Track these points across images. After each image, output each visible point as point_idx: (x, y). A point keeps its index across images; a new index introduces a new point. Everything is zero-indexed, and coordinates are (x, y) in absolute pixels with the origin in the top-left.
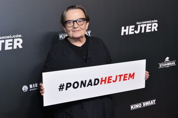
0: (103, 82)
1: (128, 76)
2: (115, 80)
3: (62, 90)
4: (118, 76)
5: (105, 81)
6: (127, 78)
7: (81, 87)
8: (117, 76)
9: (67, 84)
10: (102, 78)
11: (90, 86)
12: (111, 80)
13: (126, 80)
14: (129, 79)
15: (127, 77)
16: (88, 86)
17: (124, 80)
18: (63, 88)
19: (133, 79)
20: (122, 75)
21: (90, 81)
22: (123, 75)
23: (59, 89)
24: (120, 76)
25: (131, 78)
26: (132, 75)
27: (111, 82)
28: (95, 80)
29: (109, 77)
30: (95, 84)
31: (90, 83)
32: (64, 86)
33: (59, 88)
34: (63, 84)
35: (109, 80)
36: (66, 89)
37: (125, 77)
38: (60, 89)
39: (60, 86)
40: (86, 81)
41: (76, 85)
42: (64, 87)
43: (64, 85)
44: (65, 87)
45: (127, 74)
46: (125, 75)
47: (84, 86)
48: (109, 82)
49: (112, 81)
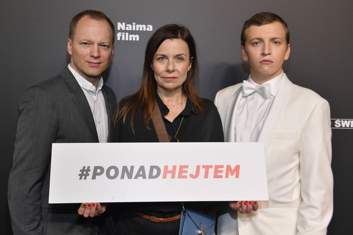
4: (201, 167)
7: (122, 177)
19: (237, 176)
25: (232, 175)
28: (152, 168)
33: (80, 173)
35: (181, 171)
36: (94, 178)
40: (132, 168)
43: (88, 170)
44: (91, 173)
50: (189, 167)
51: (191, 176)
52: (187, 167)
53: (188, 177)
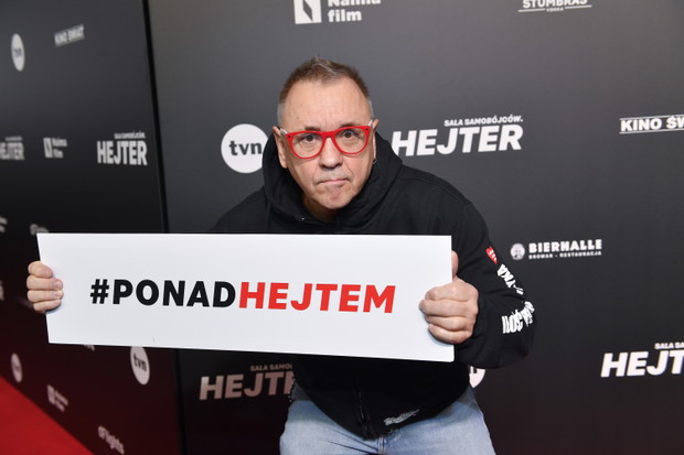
0: (252, 302)
1: (362, 294)
2: (300, 302)
3: (102, 302)
4: (314, 288)
5: (259, 296)
6: (360, 303)
7: (166, 302)
8: (308, 288)
9: (118, 283)
10: (245, 286)
11: (198, 305)
12: (284, 296)
13: (354, 309)
14: (367, 309)
15: (356, 298)
16: (191, 303)
17: (344, 307)
18: (107, 295)
19: (389, 309)
20: (334, 287)
21: (200, 286)
22: (340, 288)
23: (92, 295)
24: (326, 289)
25: (378, 306)
26: (380, 291)
27: (283, 306)
28: (219, 286)
29: (275, 286)
30: (217, 303)
31: (199, 296)
32: (108, 287)
33: (93, 291)
34: (105, 281)
35: (274, 295)
37: (345, 297)
38: (94, 296)
39: (93, 287)
40: (182, 284)
41: (147, 293)
42: (107, 291)
44: (110, 292)
45: (357, 288)
46: (346, 288)
47: (179, 302)
48: (273, 305)
49: (287, 301)
50: (290, 286)
51: (295, 304)
52: (285, 286)
53: (289, 306)
